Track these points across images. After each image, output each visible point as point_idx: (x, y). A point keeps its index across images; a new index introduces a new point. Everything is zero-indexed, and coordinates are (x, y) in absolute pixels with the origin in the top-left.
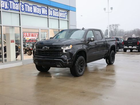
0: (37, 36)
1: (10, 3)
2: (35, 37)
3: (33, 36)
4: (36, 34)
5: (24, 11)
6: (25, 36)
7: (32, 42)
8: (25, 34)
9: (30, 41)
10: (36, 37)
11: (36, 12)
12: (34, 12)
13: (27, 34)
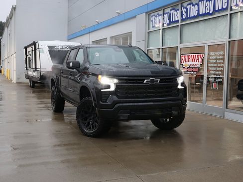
0: (200, 61)
2: (197, 63)
3: (194, 61)
4: (199, 57)
5: (186, 18)
6: (183, 61)
7: (192, 71)
8: (183, 58)
9: (189, 70)
10: (200, 63)
11: (204, 13)
12: (200, 13)
13: (186, 57)
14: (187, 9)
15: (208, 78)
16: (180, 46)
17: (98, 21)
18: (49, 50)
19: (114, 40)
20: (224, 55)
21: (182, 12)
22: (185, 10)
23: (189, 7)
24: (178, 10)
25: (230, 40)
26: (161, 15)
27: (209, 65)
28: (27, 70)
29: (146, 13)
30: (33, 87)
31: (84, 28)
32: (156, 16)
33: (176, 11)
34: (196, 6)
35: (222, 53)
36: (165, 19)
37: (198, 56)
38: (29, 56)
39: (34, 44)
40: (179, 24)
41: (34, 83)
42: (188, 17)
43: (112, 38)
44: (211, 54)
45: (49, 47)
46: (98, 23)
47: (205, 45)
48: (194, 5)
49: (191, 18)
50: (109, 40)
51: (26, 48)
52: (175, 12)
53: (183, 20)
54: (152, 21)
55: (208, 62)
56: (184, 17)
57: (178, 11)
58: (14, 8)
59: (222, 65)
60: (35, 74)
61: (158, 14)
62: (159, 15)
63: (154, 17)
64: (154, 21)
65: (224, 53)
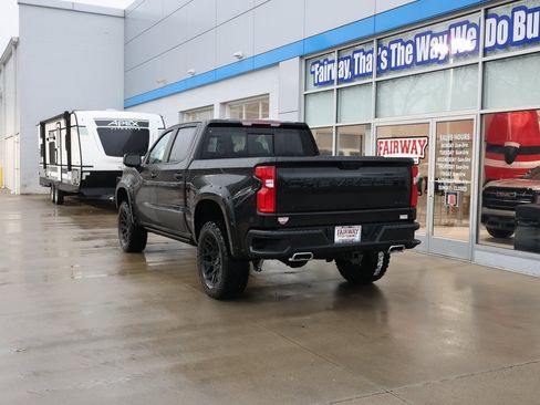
1: (354, 61)
5: (387, 68)
8: (383, 146)
11: (426, 58)
12: (419, 60)
13: (389, 144)
14: (389, 51)
15: (437, 185)
16: (375, 122)
17: (192, 71)
18: (98, 130)
19: (227, 108)
20: (471, 140)
21: (379, 58)
22: (385, 52)
23: (393, 47)
24: (371, 52)
25: (483, 112)
26: (333, 62)
27: (439, 159)
28: (45, 167)
29: (301, 57)
30: (60, 202)
31: (161, 85)
32: (323, 65)
33: (366, 54)
34: (410, 46)
35: (466, 137)
36: (342, 69)
37: (414, 141)
38: (51, 140)
39: (67, 116)
40: (374, 79)
41: (62, 194)
42: (393, 65)
43: (224, 104)
44: (442, 138)
45: (98, 123)
46: (194, 76)
47: (430, 120)
48: (405, 44)
49: (397, 68)
50: (217, 108)
51: (43, 125)
52: (363, 57)
53: (380, 72)
54: (313, 73)
55: (437, 155)
56: (383, 67)
57: (370, 55)
58: (14, 44)
59: (467, 160)
60: (68, 177)
61: (326, 60)
62: (329, 63)
63: (317, 65)
64: (317, 73)
65: (472, 136)
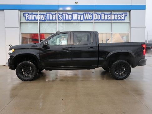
1: (47, 15)
5: (62, 19)
12: (74, 19)
14: (62, 15)
21: (58, 16)
32: (30, 14)
36: (41, 17)
40: (57, 22)
42: (64, 19)
48: (68, 14)
52: (51, 15)
53: (59, 20)
54: (25, 16)
57: (54, 15)
61: (32, 13)
63: (27, 14)
64: (27, 16)
